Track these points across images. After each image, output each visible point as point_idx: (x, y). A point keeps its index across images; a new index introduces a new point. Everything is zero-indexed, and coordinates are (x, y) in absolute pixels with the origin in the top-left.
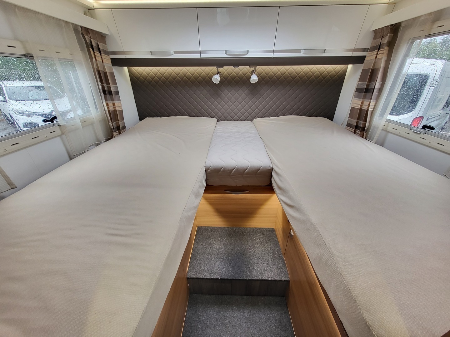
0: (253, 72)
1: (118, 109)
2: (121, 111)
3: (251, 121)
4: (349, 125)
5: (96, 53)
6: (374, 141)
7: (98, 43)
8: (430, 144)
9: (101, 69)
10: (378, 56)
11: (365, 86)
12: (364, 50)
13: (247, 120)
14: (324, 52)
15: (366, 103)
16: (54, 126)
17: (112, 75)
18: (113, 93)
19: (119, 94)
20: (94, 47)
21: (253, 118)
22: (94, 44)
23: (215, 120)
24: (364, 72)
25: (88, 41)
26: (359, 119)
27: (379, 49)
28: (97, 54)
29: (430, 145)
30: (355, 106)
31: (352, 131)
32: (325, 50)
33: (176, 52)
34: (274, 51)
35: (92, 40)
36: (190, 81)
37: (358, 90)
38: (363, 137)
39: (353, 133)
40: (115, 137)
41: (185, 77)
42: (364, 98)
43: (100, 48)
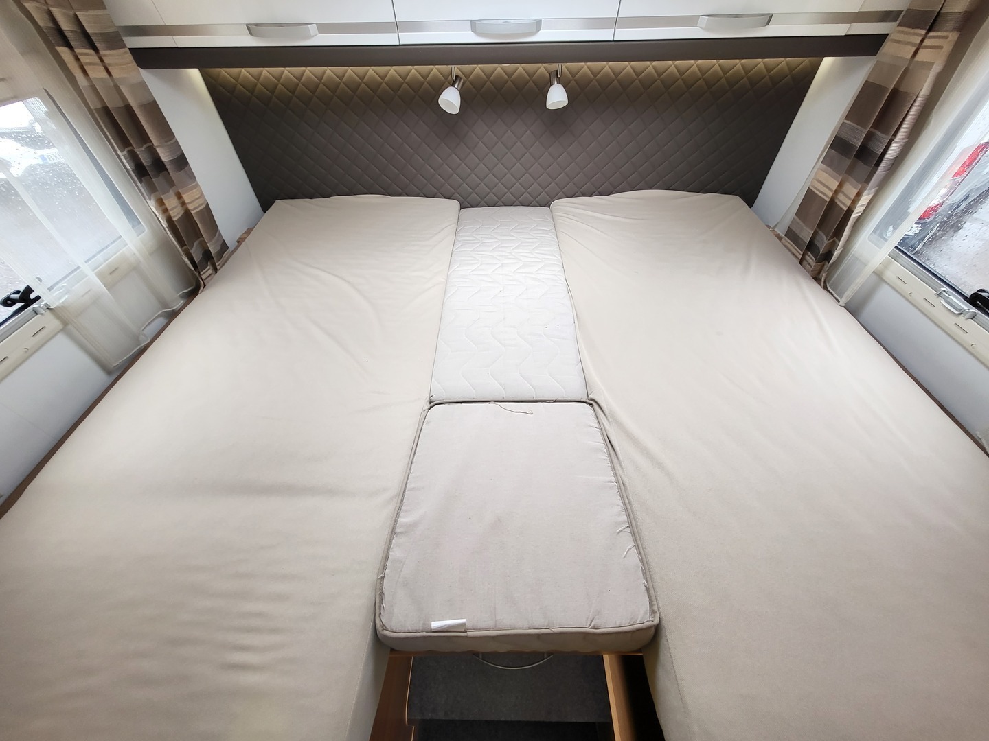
0: (555, 76)
1: (194, 208)
2: (207, 212)
3: (547, 205)
4: (791, 234)
5: (82, 54)
6: (843, 301)
7: (76, 15)
8: (973, 348)
9: (113, 103)
10: (921, 51)
11: (858, 140)
12: (885, 16)
13: (537, 202)
14: (768, 24)
15: (851, 190)
16: (37, 314)
17: (153, 108)
18: (168, 167)
19: (186, 163)
20: (70, 36)
21: (551, 198)
22: (65, 25)
23: (455, 204)
24: (868, 92)
25: (42, 21)
26: (821, 225)
27: (929, 30)
28: (87, 56)
29: (972, 350)
30: (818, 190)
31: (797, 254)
32: (771, 16)
33: (325, 28)
34: (616, 22)
35: (51, 9)
36: (379, 97)
37: (839, 145)
38: (817, 279)
39: (798, 262)
40: (205, 286)
41: (363, 84)
42: (850, 171)
43: (89, 30)
